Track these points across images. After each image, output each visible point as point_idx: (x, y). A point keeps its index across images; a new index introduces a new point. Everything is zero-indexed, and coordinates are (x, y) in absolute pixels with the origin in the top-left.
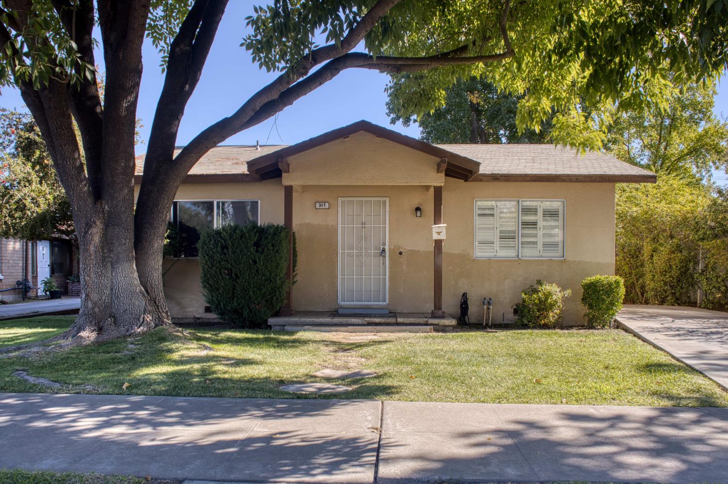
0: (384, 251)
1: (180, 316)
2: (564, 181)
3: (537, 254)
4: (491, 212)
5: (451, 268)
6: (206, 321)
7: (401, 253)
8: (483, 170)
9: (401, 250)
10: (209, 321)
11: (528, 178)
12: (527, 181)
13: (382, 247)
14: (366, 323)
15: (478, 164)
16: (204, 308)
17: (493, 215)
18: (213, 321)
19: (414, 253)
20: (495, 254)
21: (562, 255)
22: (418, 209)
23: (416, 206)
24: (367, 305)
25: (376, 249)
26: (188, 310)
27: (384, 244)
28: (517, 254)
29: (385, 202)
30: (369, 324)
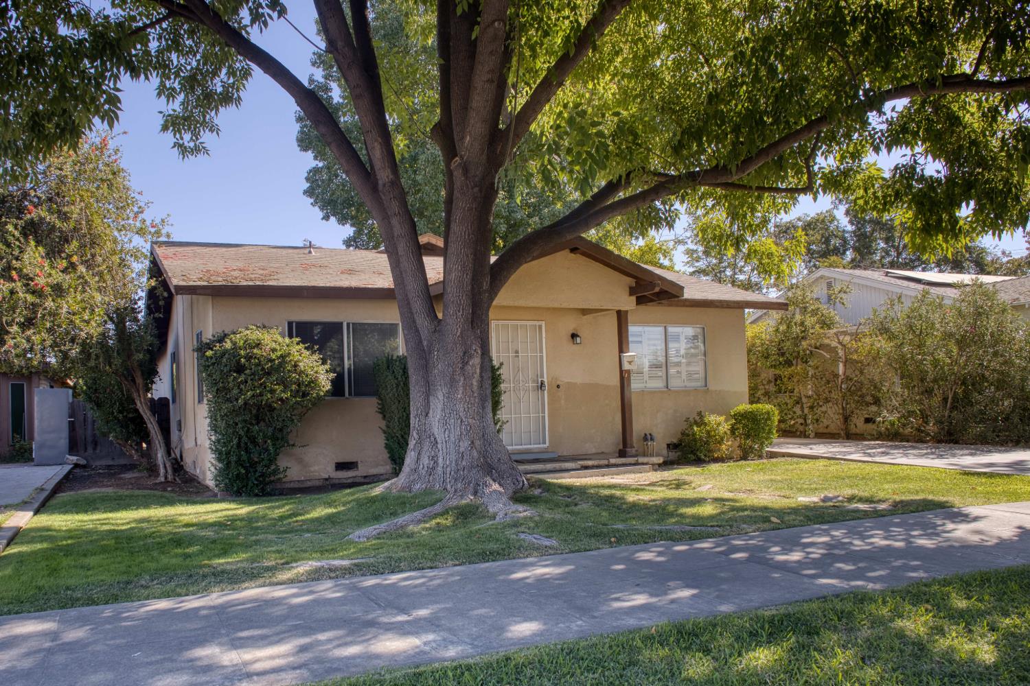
0: (542, 383)
1: (303, 478)
2: (717, 307)
3: (682, 384)
4: (639, 339)
5: (607, 402)
6: (337, 481)
7: (558, 386)
8: (688, 294)
9: (558, 383)
10: (341, 481)
11: (687, 303)
12: (687, 306)
13: (540, 380)
14: (579, 467)
15: (682, 288)
16: (334, 466)
17: (641, 342)
18: (345, 481)
19: (571, 386)
20: (645, 385)
21: (703, 384)
22: (574, 336)
23: (571, 332)
24: (528, 449)
25: (533, 382)
26: (312, 469)
27: (542, 376)
28: (665, 384)
29: (540, 327)
30: (586, 468)
